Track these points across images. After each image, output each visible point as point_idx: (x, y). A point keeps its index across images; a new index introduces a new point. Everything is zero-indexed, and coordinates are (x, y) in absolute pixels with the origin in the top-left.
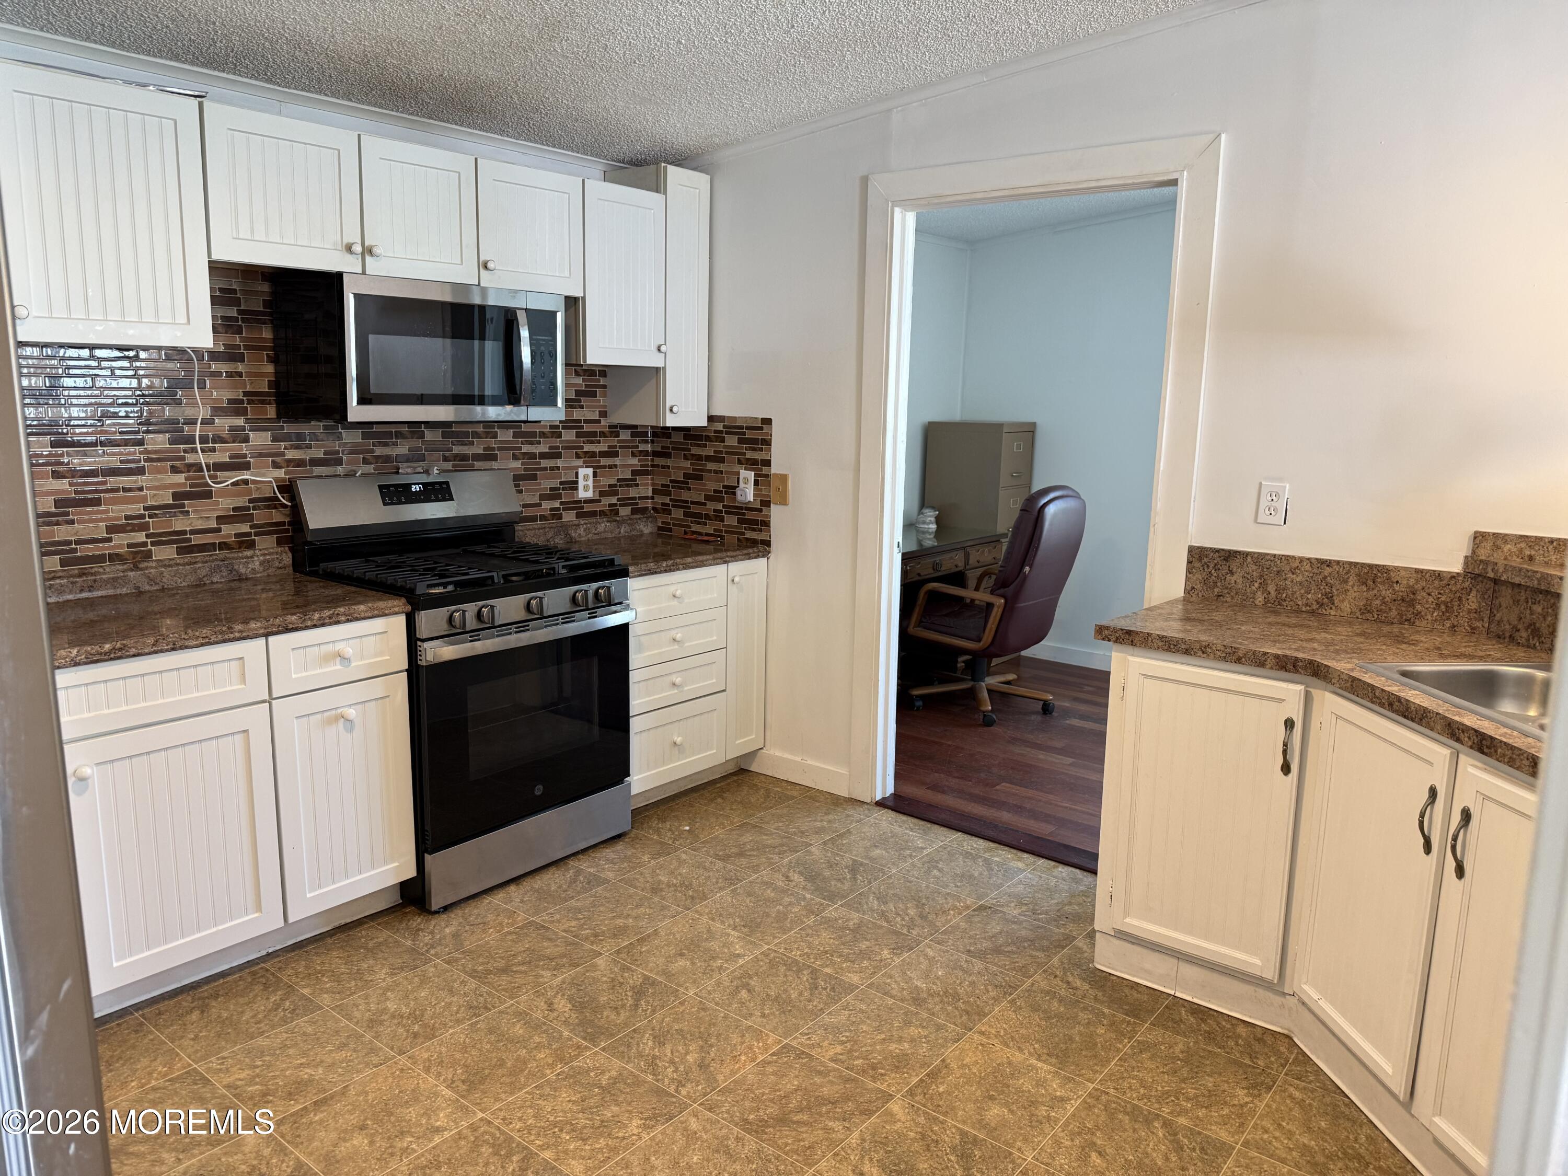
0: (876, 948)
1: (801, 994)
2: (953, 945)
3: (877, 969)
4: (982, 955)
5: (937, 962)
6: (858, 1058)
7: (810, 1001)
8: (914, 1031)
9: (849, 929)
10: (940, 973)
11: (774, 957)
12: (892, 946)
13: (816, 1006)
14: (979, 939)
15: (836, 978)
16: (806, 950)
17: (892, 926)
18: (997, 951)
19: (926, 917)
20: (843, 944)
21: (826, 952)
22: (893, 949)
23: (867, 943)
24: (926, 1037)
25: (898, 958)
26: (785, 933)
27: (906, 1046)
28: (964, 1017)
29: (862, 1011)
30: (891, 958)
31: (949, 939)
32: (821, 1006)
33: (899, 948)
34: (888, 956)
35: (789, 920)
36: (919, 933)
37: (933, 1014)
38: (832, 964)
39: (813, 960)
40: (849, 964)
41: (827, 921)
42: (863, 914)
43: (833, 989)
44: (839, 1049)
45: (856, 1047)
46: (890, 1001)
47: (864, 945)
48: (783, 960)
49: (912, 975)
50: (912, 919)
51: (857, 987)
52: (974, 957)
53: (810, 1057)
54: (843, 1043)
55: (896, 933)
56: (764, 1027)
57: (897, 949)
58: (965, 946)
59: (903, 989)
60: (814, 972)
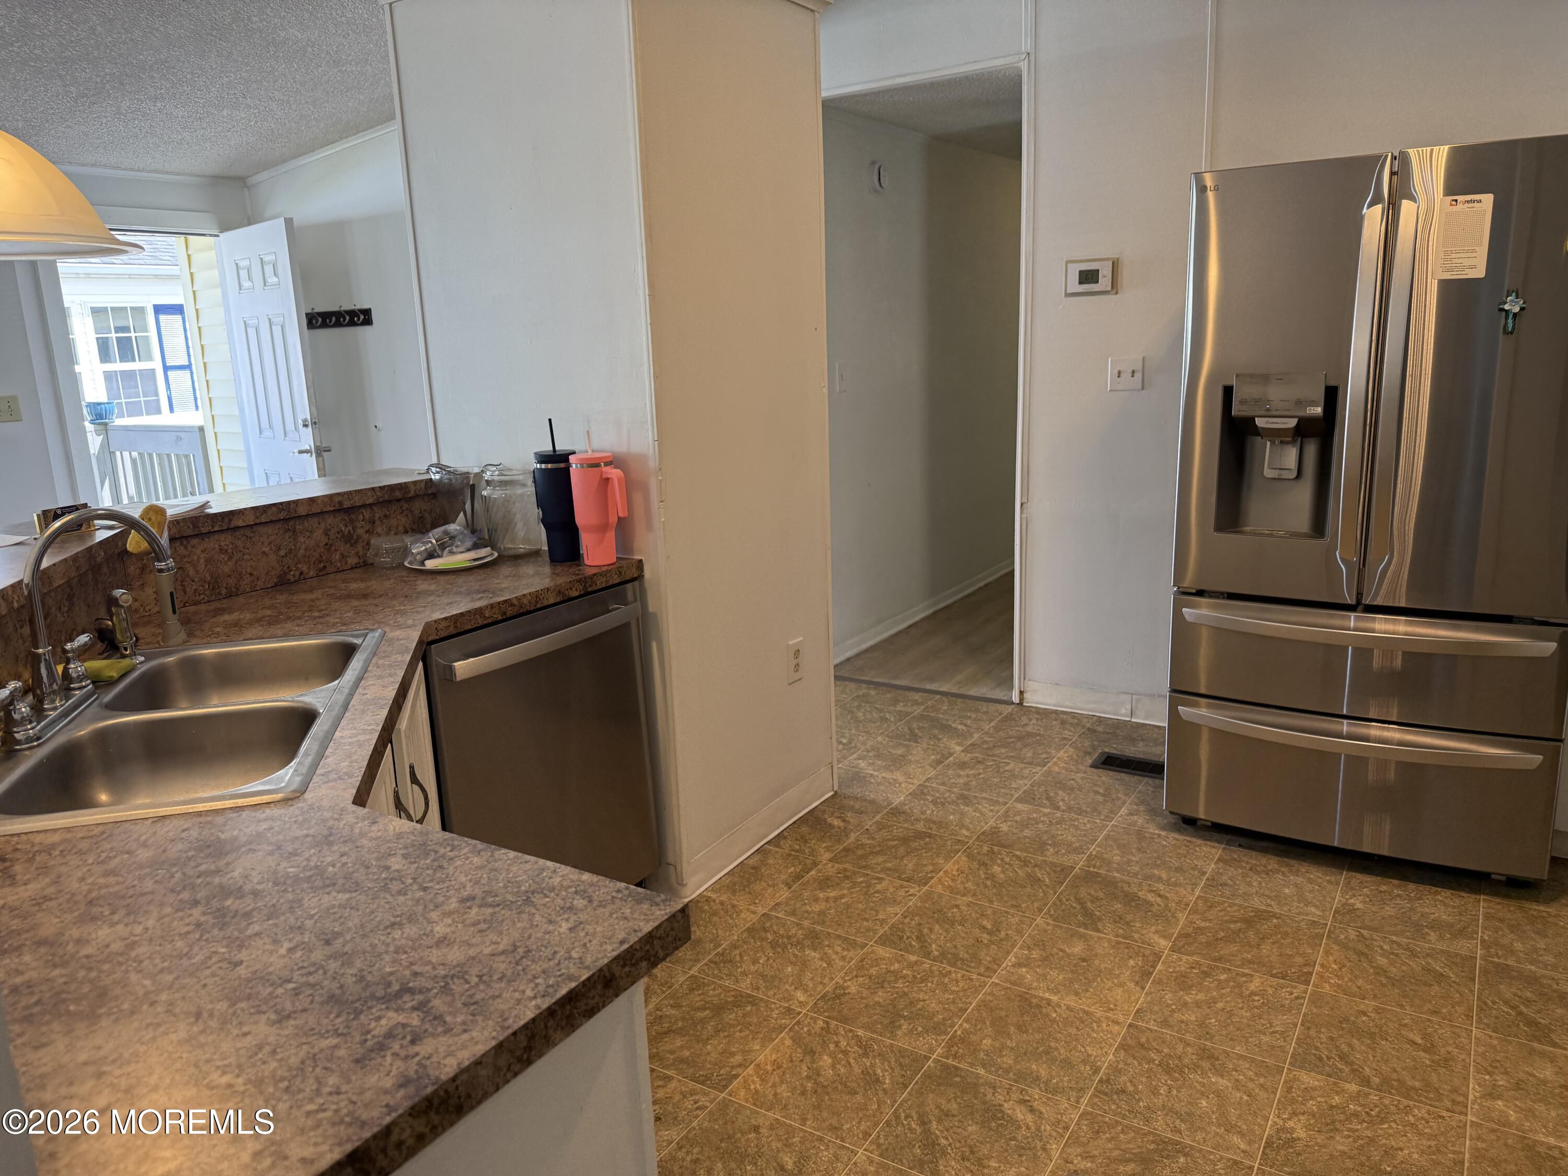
0: (865, 993)
1: (931, 930)
2: (772, 1010)
3: (860, 966)
4: (741, 1000)
5: (792, 984)
6: (862, 882)
7: (920, 924)
8: (817, 908)
9: (904, 1017)
10: (789, 969)
11: (978, 967)
12: (847, 998)
13: (911, 920)
14: (739, 1024)
15: (900, 950)
16: (946, 980)
17: (851, 1031)
18: (719, 1009)
19: (805, 1053)
20: (905, 994)
21: (923, 981)
22: (844, 994)
23: (877, 999)
24: (805, 904)
25: (837, 983)
26: (983, 1001)
27: (821, 895)
28: (768, 925)
29: (867, 920)
30: (845, 981)
31: (776, 1020)
32: (907, 920)
33: (838, 997)
34: (849, 983)
35: (988, 1023)
36: (815, 1023)
37: (798, 924)
38: (911, 965)
39: (934, 968)
40: (892, 968)
41: (938, 1029)
42: (892, 1045)
43: (901, 938)
44: (879, 887)
45: (864, 890)
46: (840, 932)
47: (881, 996)
48: (967, 966)
49: (820, 963)
50: (824, 1044)
51: (876, 942)
52: (750, 996)
53: (900, 879)
54: (877, 892)
55: (844, 1020)
56: (951, 897)
57: (839, 995)
58: (758, 1010)
59: (828, 946)
60: (927, 955)
